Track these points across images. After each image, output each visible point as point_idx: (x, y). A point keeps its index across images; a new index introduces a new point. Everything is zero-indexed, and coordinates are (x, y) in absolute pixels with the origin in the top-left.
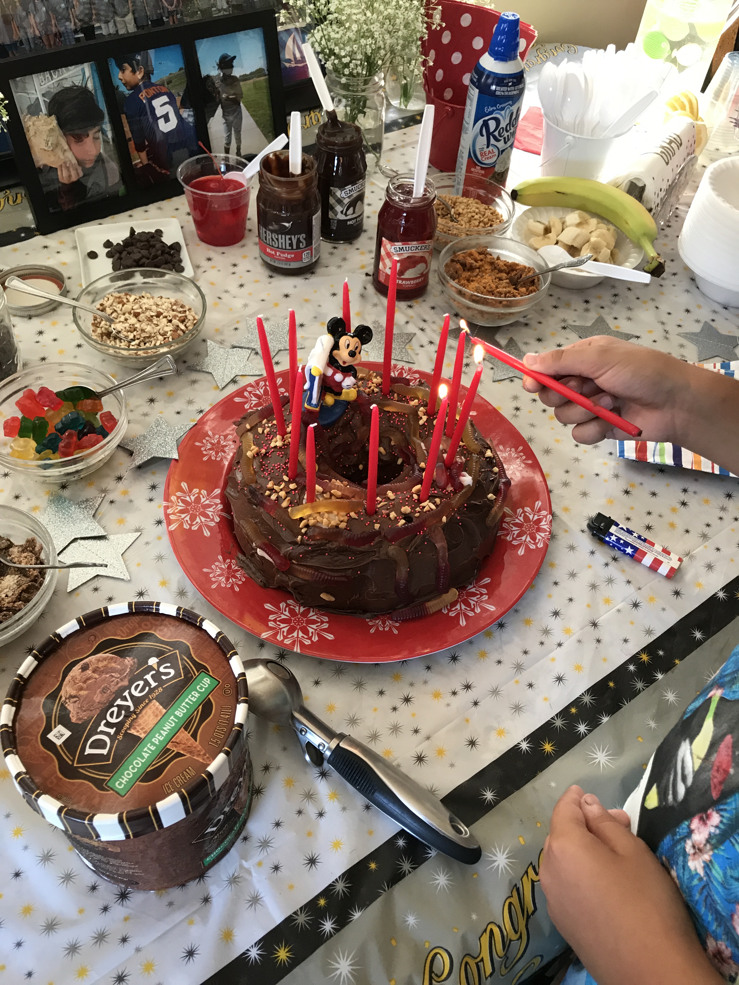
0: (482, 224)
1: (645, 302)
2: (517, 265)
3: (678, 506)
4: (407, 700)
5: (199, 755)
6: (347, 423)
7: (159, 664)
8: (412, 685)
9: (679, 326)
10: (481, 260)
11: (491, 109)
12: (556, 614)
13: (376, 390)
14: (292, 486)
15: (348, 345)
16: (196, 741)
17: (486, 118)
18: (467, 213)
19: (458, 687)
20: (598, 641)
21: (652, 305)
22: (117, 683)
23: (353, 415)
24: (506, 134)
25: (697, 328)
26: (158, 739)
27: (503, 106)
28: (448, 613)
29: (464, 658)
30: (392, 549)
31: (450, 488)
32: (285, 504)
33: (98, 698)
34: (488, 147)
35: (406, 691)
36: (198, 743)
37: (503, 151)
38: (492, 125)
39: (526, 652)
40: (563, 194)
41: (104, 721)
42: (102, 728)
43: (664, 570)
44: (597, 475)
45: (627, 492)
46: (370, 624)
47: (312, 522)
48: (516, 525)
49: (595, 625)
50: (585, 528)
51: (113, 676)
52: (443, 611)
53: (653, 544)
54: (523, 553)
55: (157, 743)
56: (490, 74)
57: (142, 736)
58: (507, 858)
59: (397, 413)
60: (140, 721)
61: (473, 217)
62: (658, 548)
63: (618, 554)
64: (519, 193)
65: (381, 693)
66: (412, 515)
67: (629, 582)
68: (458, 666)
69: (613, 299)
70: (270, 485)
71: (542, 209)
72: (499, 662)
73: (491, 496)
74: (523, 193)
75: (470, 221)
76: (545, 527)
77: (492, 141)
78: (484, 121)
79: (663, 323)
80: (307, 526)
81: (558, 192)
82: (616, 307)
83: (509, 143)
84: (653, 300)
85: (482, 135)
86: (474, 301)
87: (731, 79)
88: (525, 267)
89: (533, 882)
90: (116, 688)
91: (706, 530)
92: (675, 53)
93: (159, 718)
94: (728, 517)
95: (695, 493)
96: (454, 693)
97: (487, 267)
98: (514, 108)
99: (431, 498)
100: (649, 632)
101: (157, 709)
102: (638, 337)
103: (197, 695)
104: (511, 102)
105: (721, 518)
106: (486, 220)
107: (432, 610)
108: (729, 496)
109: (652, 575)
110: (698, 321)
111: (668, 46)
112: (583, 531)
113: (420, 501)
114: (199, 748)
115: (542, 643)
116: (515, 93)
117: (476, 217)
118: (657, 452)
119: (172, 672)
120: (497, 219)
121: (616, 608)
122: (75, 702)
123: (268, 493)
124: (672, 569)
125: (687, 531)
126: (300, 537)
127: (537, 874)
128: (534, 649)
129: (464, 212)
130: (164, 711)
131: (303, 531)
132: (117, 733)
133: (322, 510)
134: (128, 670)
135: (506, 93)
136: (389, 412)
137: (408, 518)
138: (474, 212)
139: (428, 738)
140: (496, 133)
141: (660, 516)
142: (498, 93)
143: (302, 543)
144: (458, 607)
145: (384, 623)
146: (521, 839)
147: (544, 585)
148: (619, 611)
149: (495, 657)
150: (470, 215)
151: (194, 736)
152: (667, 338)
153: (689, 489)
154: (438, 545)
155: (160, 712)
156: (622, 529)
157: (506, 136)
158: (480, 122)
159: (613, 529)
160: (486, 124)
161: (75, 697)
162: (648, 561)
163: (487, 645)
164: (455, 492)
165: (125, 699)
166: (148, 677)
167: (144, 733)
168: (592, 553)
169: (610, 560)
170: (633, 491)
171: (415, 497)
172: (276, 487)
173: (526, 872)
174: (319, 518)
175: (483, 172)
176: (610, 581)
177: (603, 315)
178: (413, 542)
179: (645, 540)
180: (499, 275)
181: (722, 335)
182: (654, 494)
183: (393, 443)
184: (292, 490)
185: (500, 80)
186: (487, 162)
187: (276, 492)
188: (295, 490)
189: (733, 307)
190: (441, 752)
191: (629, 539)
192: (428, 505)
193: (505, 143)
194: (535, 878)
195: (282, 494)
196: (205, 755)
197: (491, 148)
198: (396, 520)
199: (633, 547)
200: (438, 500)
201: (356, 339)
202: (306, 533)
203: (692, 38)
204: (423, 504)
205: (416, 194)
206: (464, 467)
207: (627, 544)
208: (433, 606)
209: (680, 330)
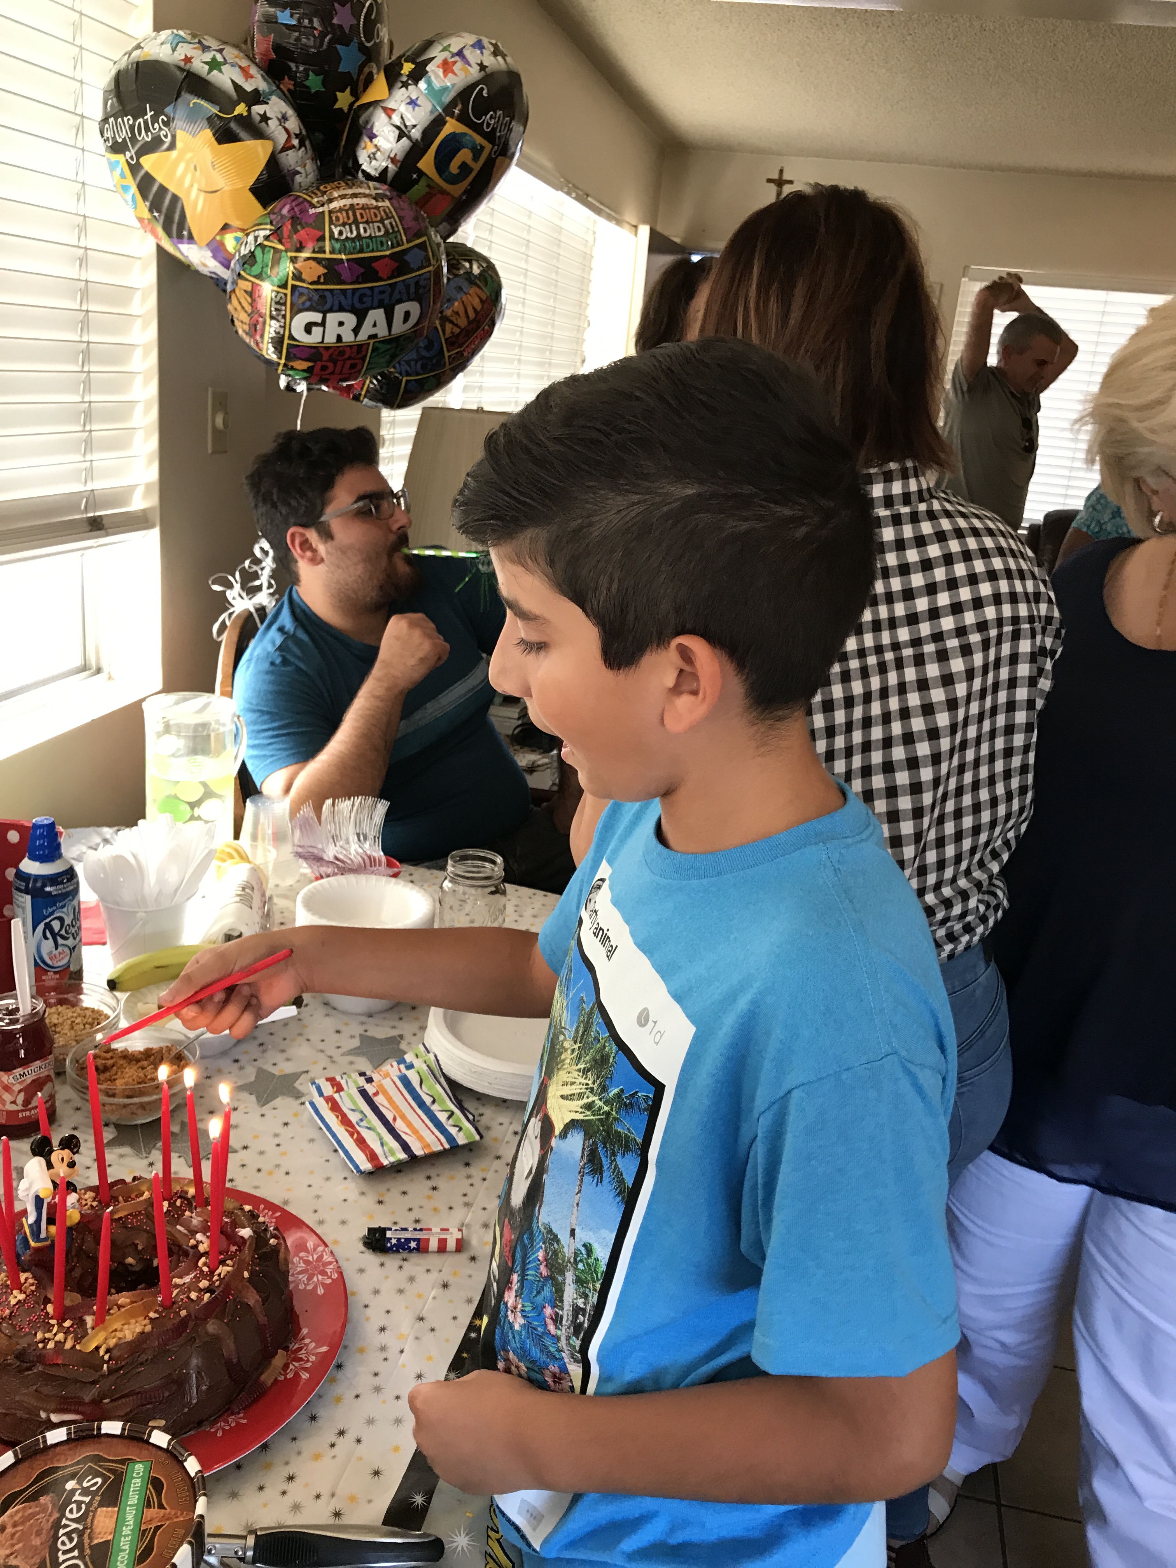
0: (87, 1026)
1: (293, 1040)
2: (151, 1049)
3: (431, 1192)
4: (291, 1478)
5: (177, 1517)
6: (80, 1248)
7: (80, 1482)
8: (287, 1463)
9: (338, 1047)
10: (112, 1058)
11: (50, 910)
12: (383, 1329)
13: (95, 1204)
14: (67, 1324)
15: (63, 1159)
16: (165, 1509)
17: (47, 920)
18: (64, 1021)
19: (333, 1439)
20: (433, 1330)
21: (300, 1039)
22: (48, 1521)
23: (83, 1238)
24: (73, 930)
25: (356, 1043)
26: (128, 1529)
27: (62, 903)
28: (286, 1378)
29: (321, 1413)
30: (212, 1327)
31: (233, 1248)
32: (68, 1345)
33: (36, 1542)
34: (57, 948)
35: (286, 1472)
36: (169, 1510)
37: (74, 948)
38: (56, 925)
39: (376, 1374)
40: (163, 967)
41: (60, 1553)
42: (62, 1558)
43: (451, 1245)
44: (345, 1200)
45: (380, 1202)
46: (213, 1430)
47: (112, 1342)
48: (300, 1273)
49: (421, 1319)
50: (363, 1249)
51: (38, 1519)
52: (279, 1379)
53: (430, 1229)
54: (323, 1291)
55: (129, 1532)
56: (37, 878)
57: (110, 1537)
58: (467, 1535)
59: (131, 1214)
60: (97, 1531)
61: (73, 1022)
62: (437, 1230)
63: (405, 1254)
64: (117, 981)
65: (261, 1488)
66: (212, 1287)
67: (428, 1271)
68: (320, 1422)
69: (261, 1048)
70: (40, 1336)
71: (143, 990)
72: (357, 1396)
73: (273, 1241)
74: (121, 979)
75: (72, 1028)
76: (329, 1259)
77: (60, 941)
78: (45, 924)
79: (322, 1051)
80: (108, 1351)
81: (158, 967)
82: (269, 1054)
83: (78, 939)
84: (300, 1034)
85: (46, 938)
86: (129, 1097)
87: (261, 820)
88: (161, 1048)
89: (498, 1540)
90: (50, 1524)
91: (466, 1199)
92: (197, 812)
93: (115, 1517)
94: (476, 1180)
95: (438, 1175)
96: (333, 1445)
97: (121, 1062)
98: (75, 902)
99: (223, 1263)
100: (469, 1301)
101: (107, 1512)
102: (307, 1072)
103: (139, 1480)
104: (71, 898)
105: (472, 1185)
106: (90, 1020)
107: (270, 1382)
108: (467, 1164)
109: (443, 1257)
110: (352, 1037)
111: (188, 808)
112: (362, 1252)
113: (212, 1272)
114: (173, 1512)
115: (386, 1359)
116: (71, 888)
117: (78, 1020)
118: (388, 1154)
119: (99, 1480)
120: (100, 1015)
121: (431, 1296)
122: (16, 1557)
123: (41, 1345)
124: (458, 1240)
125: (451, 1208)
126: (105, 1366)
127: (497, 1532)
128: (381, 1367)
129: (61, 1020)
130: (116, 1509)
131: (106, 1357)
132: (81, 1552)
133: (117, 1325)
134: (50, 1506)
135: (64, 891)
136: (121, 1218)
137: (209, 1290)
138: (72, 1017)
139: (333, 1495)
140: (63, 932)
141: (421, 1207)
142: (54, 893)
143: (111, 1371)
144: (291, 1367)
145: (227, 1422)
146: (467, 1514)
147: (355, 1312)
148: (434, 1298)
149: (350, 1395)
150: (69, 1022)
151: (161, 1506)
152: (333, 1062)
153: (432, 1175)
154: (251, 1303)
155: (114, 1512)
156: (396, 1230)
157: (73, 931)
158: (41, 926)
159: (389, 1234)
160: (48, 926)
161: (12, 1554)
162: (433, 1245)
163: (338, 1389)
164: (240, 1250)
165: (66, 1526)
166: (77, 1497)
167: (111, 1533)
168: (382, 1265)
169: (401, 1263)
170: (385, 1199)
171: (205, 1269)
172: (47, 1335)
173: (488, 1536)
174: (119, 1334)
175: (57, 976)
176: (412, 1279)
177: (261, 1066)
178: (227, 1310)
179: (421, 1230)
180: (140, 1064)
181: (381, 1040)
182: (404, 1193)
183: (140, 1248)
184: (68, 1328)
185: (53, 879)
186: (60, 964)
187: (49, 1340)
188: (72, 1326)
189: (376, 1013)
190: (352, 1499)
191: (408, 1235)
192: (223, 1270)
193: (74, 939)
194: (498, 1536)
195: (60, 1337)
196: (182, 1514)
197: (60, 949)
198: (200, 1299)
199: (414, 1240)
200: (229, 1262)
201: (67, 1151)
202: (110, 1359)
203: (208, 794)
204: (217, 1272)
205: (24, 1011)
206: (235, 1224)
207: (408, 1240)
208: (267, 1378)
209: (341, 1051)
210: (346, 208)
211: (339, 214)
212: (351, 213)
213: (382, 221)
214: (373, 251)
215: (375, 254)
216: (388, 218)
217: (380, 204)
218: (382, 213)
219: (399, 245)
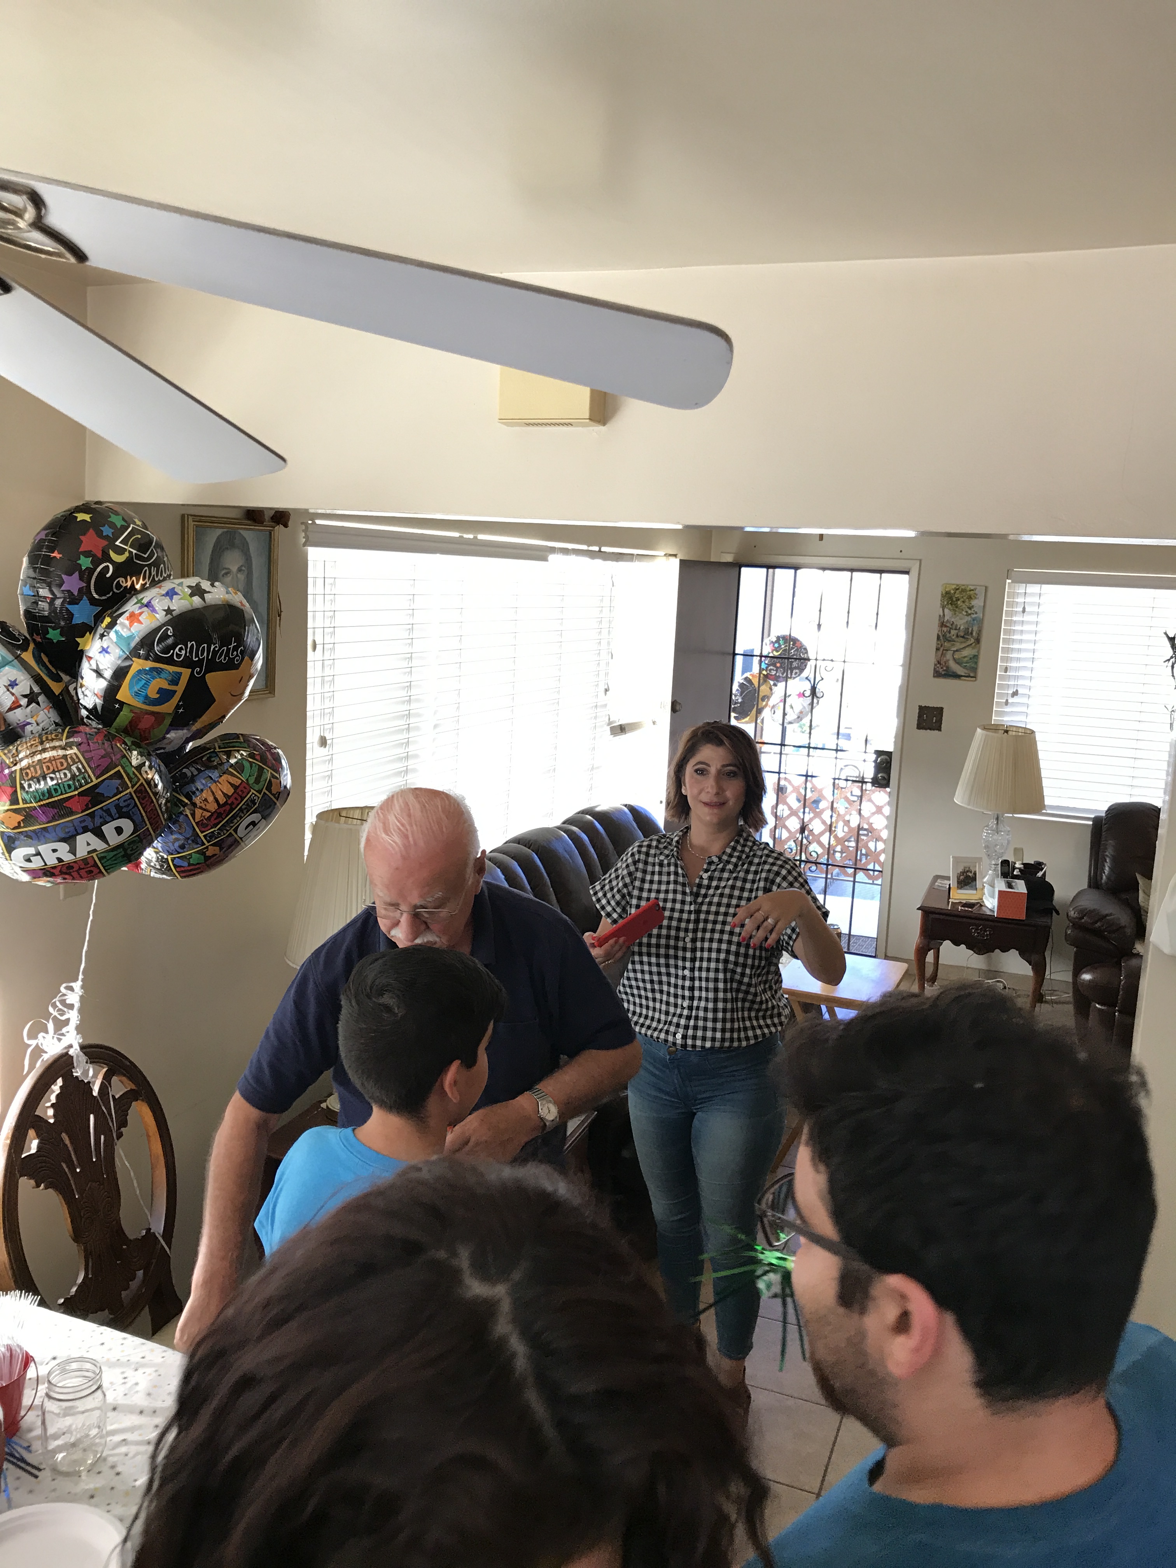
210: (34, 764)
211: (28, 771)
212: (38, 767)
213: (69, 768)
214: (62, 794)
215: (65, 796)
216: (74, 763)
217: (68, 752)
218: (69, 760)
219: (87, 783)
